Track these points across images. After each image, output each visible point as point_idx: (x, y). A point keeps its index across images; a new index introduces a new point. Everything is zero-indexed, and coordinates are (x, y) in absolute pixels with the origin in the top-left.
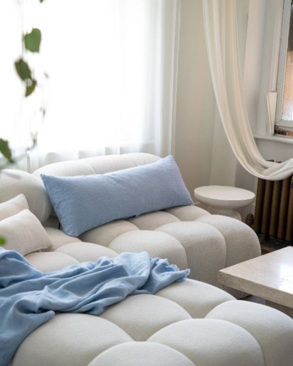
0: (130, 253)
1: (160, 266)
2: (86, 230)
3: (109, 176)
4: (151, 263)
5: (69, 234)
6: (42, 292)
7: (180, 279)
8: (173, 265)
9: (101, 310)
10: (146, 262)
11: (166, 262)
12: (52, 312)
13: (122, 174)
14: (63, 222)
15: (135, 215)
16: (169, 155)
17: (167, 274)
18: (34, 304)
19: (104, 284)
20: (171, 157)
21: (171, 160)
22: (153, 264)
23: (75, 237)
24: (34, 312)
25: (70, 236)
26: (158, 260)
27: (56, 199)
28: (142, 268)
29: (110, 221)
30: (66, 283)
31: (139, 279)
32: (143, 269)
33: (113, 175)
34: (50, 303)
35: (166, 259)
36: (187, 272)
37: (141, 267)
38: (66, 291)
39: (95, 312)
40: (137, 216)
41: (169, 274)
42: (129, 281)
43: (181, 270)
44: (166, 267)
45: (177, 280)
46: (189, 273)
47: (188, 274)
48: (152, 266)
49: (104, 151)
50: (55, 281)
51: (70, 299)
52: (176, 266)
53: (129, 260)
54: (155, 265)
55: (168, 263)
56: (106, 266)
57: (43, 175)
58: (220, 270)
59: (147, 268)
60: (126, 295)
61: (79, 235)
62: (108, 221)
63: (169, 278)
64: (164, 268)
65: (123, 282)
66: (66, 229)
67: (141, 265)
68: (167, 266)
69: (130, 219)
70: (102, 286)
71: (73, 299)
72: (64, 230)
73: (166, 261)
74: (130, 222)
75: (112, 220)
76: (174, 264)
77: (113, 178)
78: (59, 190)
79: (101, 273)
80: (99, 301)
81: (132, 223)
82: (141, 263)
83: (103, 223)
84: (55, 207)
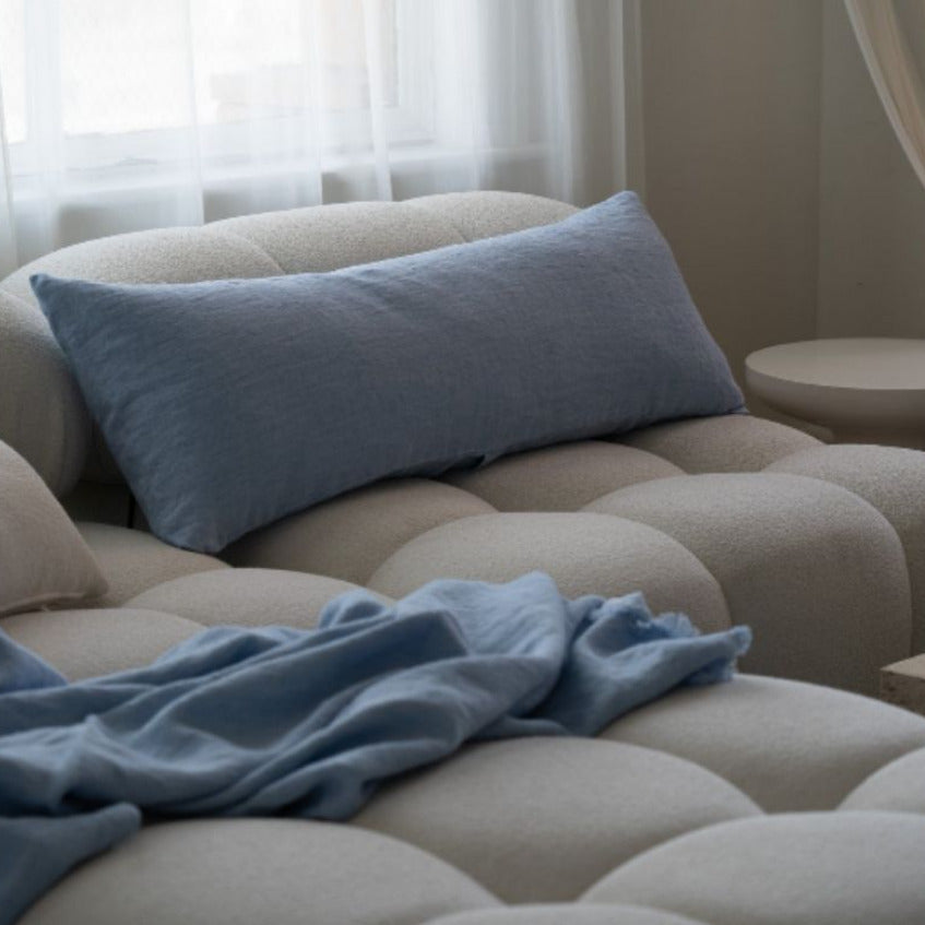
0: (470, 583)
1: (611, 622)
2: (258, 522)
3: (347, 280)
4: (569, 616)
5: (180, 539)
6: (79, 730)
7: (706, 669)
8: (671, 615)
9: (350, 794)
10: (545, 607)
11: (638, 607)
12: (126, 811)
13: (410, 269)
14: (147, 488)
15: (479, 454)
16: (620, 191)
17: (646, 653)
18: (44, 777)
19: (358, 693)
20: (632, 199)
21: (631, 210)
22: (579, 618)
23: (208, 553)
24: (42, 811)
25: (184, 548)
26: (599, 605)
27: (108, 387)
28: (528, 630)
29: (365, 480)
30: (184, 698)
31: (518, 667)
32: (534, 634)
33: (369, 273)
34: (117, 772)
35: (637, 595)
36: (737, 639)
37: (523, 626)
38: (185, 730)
39: (325, 807)
40: (488, 458)
41: (652, 650)
42: (473, 675)
43: (706, 631)
44: (640, 624)
45: (695, 674)
46: (746, 646)
47: (743, 650)
48: (573, 626)
49: (317, 190)
50: (129, 695)
51: (210, 759)
52: (683, 619)
53: (466, 607)
54: (586, 622)
55: (646, 610)
56: (362, 621)
57: (40, 280)
58: (885, 665)
59: (551, 631)
60: (461, 733)
61: (226, 542)
62: (353, 482)
63: (657, 667)
64: (628, 631)
65: (445, 679)
66: (163, 520)
67: (522, 624)
68: (645, 619)
69: (458, 472)
70: (349, 701)
71: (220, 757)
72: (153, 525)
73: (638, 601)
74: (458, 485)
75: (375, 475)
76: (676, 611)
77: (364, 286)
78: (119, 341)
79: (344, 649)
80: (343, 758)
81: (467, 489)
82: (524, 613)
83: (334, 490)
84: (107, 427)
